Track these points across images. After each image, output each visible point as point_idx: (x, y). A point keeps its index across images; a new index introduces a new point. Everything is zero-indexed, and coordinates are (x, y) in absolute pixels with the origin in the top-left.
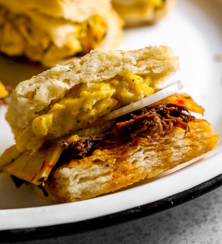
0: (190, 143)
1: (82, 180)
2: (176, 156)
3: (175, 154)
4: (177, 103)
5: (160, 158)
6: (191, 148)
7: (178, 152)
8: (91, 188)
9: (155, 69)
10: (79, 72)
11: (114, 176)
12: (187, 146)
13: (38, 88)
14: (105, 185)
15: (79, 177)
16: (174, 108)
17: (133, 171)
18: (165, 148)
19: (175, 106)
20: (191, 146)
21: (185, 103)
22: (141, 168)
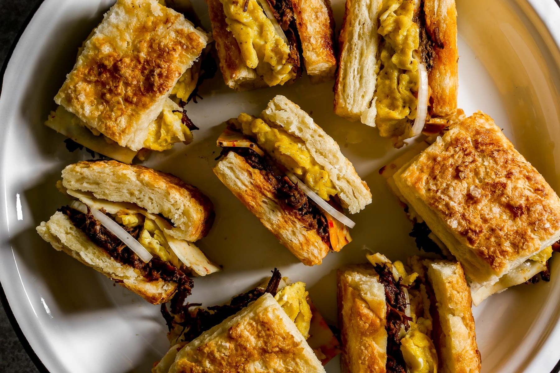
0: (303, 241)
1: (231, 169)
2: (287, 235)
3: (288, 233)
4: (329, 221)
5: (279, 222)
6: (298, 244)
7: (290, 234)
8: (229, 178)
9: (344, 194)
10: (312, 137)
11: (246, 191)
12: (299, 241)
13: (285, 111)
14: (236, 188)
15: (231, 165)
16: (324, 220)
17: (257, 204)
18: (288, 222)
19: (326, 221)
20: (301, 244)
21: (332, 228)
22: (263, 210)
